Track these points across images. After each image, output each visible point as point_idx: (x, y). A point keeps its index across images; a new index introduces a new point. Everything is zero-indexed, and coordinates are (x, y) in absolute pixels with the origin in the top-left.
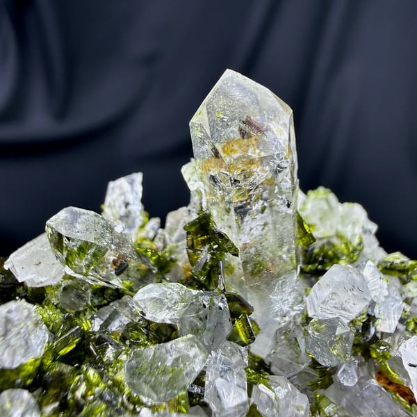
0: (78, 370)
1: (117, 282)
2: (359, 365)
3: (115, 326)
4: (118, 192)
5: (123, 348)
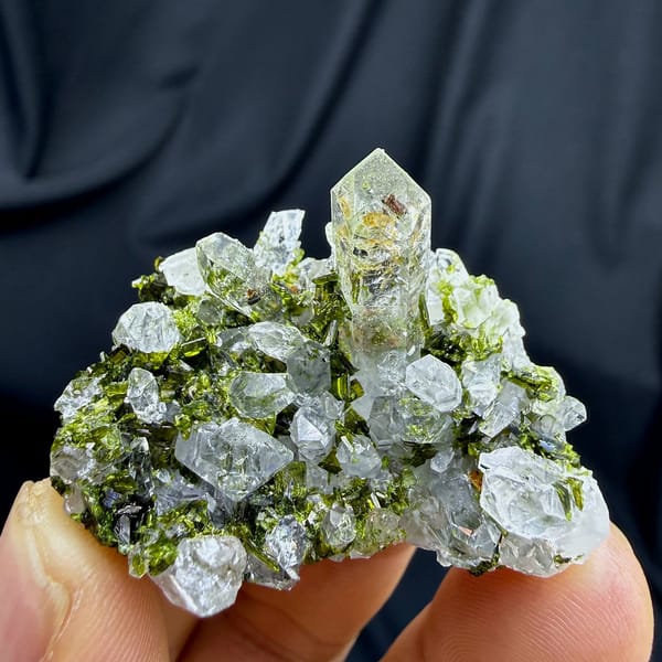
0: (196, 372)
1: (247, 310)
2: (455, 457)
3: (236, 348)
4: (276, 223)
5: (237, 368)
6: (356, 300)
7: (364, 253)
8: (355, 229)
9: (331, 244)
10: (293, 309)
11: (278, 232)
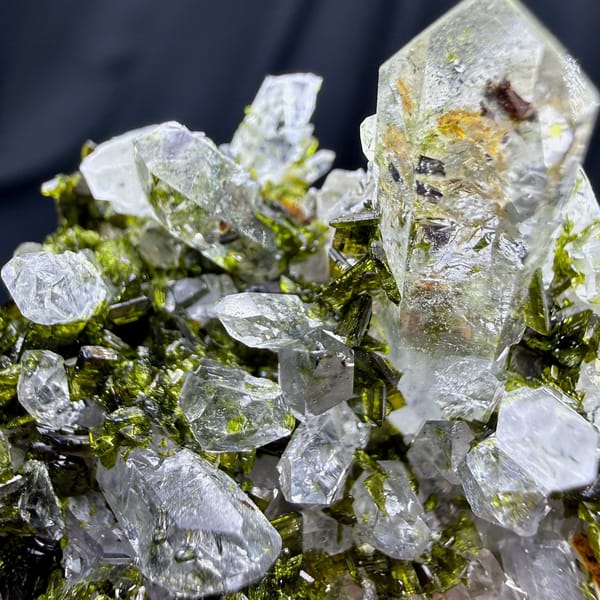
2: (550, 514)
3: (196, 313)
4: (274, 97)
5: (198, 347)
10: (295, 253)
11: (276, 111)
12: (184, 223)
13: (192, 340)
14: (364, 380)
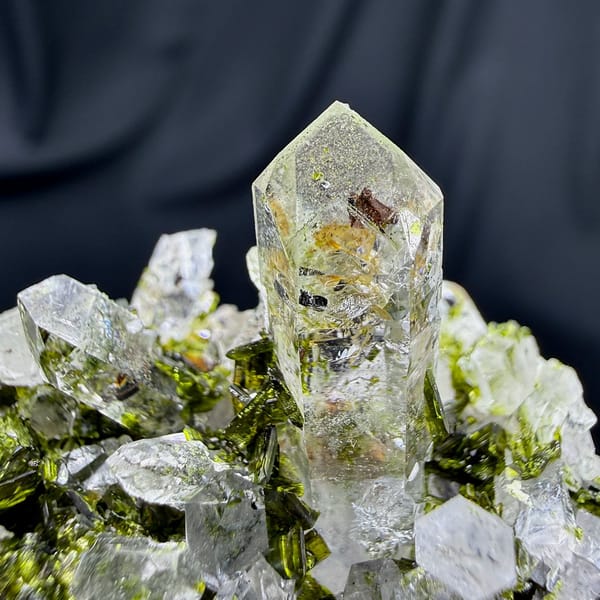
3: (92, 484)
4: (170, 255)
5: (96, 522)
6: (307, 385)
7: (321, 301)
8: (300, 257)
9: (259, 285)
10: (198, 400)
11: (175, 267)
12: (78, 382)
13: (89, 515)
14: (280, 527)
